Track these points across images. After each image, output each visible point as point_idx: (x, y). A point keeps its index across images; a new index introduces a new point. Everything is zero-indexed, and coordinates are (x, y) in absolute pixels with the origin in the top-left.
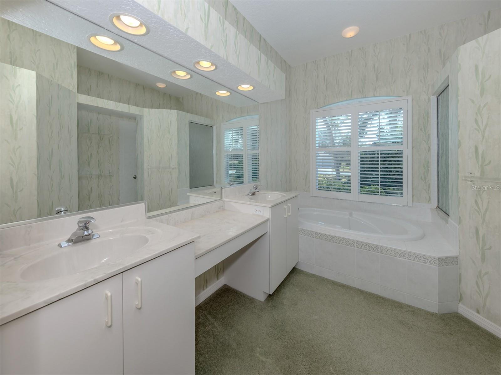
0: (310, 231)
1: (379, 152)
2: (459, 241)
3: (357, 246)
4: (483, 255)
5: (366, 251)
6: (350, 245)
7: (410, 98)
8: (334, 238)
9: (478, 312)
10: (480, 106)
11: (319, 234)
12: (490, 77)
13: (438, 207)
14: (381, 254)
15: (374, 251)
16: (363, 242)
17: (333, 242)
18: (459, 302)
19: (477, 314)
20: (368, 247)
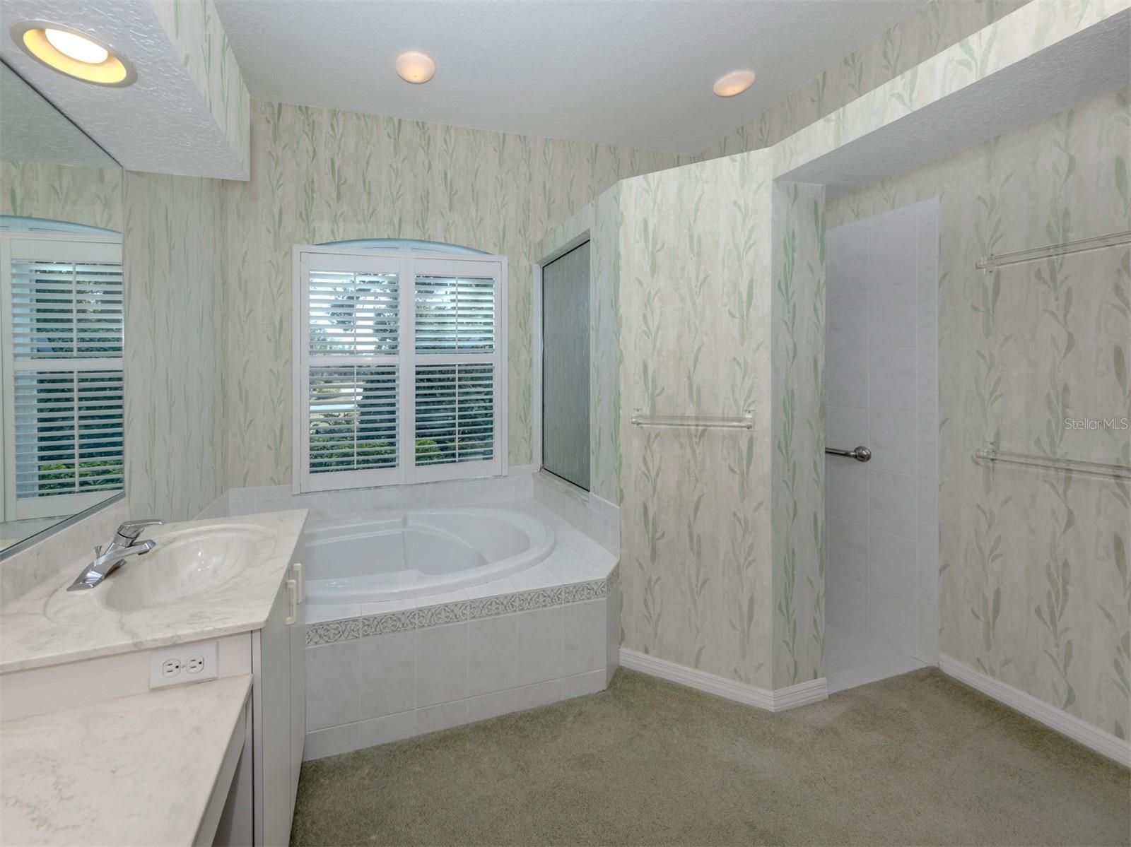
0: (347, 621)
1: (457, 368)
2: (621, 532)
3: (471, 615)
4: (654, 550)
5: (493, 617)
6: (456, 620)
7: (505, 260)
8: (417, 617)
9: (647, 652)
10: (650, 293)
11: (375, 618)
12: (663, 246)
13: (544, 468)
14: (520, 613)
15: (507, 612)
16: (485, 598)
17: (414, 628)
18: (620, 645)
19: (646, 656)
20: (494, 608)
